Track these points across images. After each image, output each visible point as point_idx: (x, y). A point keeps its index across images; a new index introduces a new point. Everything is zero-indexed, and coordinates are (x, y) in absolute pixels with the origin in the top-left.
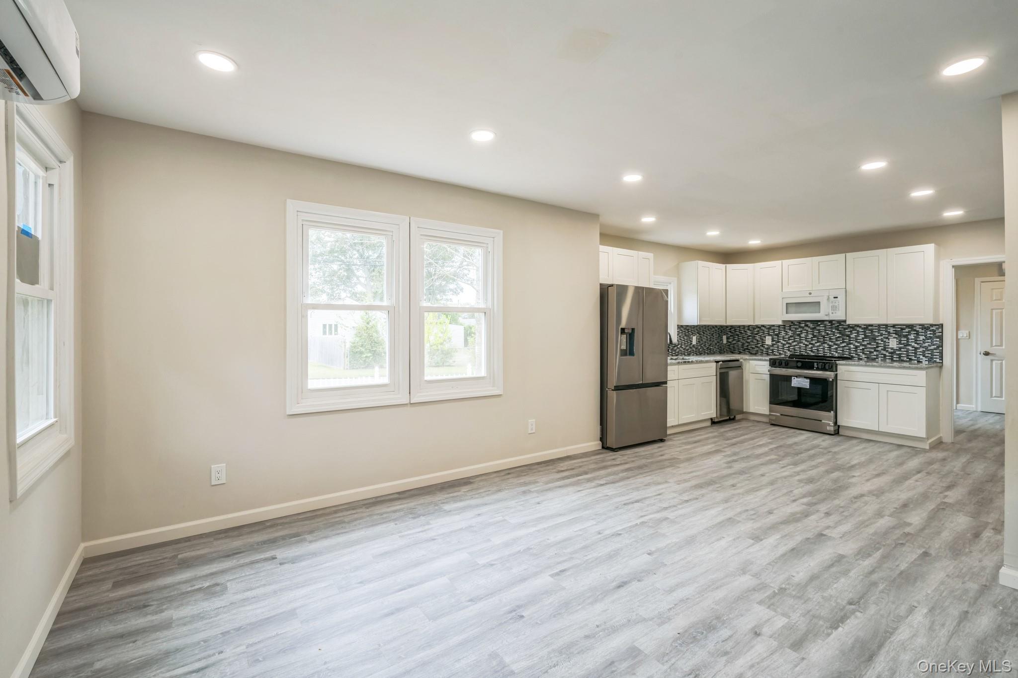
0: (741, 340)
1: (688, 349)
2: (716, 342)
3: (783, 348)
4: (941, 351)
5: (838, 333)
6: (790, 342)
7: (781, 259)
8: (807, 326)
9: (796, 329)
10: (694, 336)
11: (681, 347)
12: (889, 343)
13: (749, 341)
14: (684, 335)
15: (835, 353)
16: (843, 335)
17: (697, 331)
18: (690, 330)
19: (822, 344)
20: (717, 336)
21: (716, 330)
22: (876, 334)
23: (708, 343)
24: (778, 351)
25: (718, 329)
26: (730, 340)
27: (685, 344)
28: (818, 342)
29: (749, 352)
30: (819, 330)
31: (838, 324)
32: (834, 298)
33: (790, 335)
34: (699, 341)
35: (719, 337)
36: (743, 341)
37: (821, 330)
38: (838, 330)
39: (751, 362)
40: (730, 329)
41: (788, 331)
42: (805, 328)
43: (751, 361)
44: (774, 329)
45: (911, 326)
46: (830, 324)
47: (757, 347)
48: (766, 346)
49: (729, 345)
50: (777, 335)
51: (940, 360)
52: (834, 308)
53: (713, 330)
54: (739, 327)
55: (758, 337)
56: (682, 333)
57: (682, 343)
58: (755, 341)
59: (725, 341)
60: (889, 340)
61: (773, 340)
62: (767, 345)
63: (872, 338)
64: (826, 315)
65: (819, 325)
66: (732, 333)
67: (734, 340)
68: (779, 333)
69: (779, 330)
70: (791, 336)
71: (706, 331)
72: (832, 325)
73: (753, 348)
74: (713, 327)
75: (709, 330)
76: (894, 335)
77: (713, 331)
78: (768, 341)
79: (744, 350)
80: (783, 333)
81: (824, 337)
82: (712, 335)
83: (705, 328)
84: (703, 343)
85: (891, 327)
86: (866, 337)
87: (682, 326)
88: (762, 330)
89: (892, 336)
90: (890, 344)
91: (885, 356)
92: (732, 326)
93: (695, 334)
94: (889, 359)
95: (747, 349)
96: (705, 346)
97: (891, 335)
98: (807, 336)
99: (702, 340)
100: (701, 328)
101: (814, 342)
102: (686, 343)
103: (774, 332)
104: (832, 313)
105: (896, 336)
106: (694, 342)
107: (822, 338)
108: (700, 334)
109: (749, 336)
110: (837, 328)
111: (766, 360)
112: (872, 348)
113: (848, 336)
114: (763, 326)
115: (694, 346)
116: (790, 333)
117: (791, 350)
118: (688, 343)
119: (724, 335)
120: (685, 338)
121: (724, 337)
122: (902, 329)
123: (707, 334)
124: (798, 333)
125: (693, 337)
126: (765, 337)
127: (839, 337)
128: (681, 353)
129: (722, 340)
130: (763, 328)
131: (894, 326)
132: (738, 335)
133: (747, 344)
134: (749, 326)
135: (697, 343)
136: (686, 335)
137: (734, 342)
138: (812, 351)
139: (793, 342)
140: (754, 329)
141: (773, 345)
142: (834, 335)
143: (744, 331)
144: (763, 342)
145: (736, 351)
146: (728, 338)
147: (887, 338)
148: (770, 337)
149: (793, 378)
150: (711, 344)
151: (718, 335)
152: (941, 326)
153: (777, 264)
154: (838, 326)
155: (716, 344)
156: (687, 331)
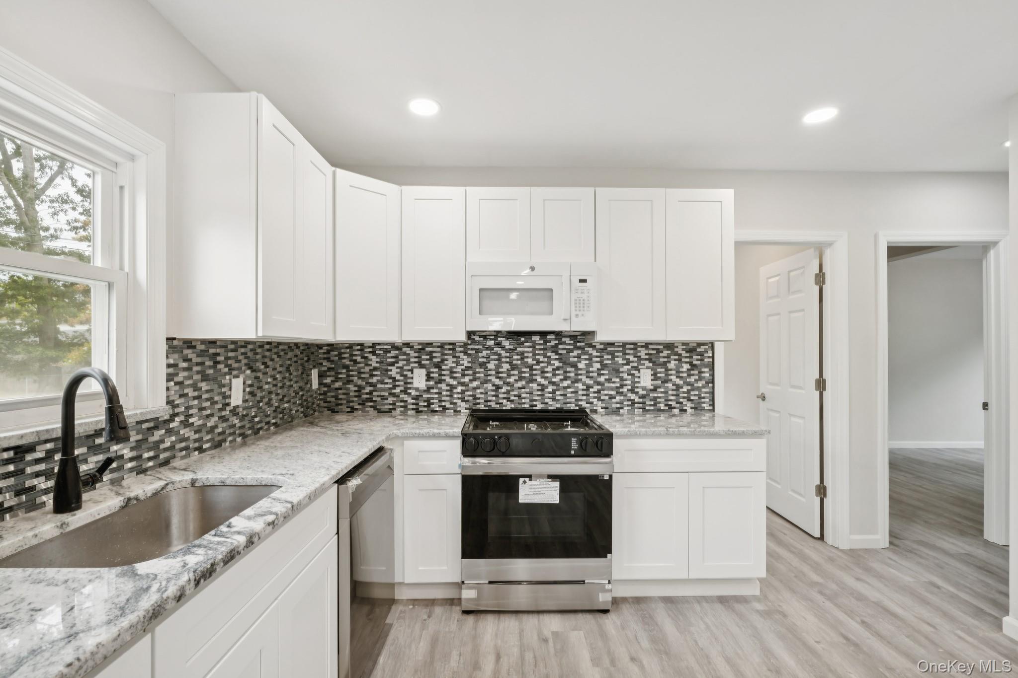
0: (355, 379)
1: (216, 427)
2: (296, 387)
3: (451, 396)
4: (711, 390)
5: (556, 359)
6: (466, 379)
7: (465, 185)
8: (499, 344)
9: (478, 351)
10: (237, 377)
11: (185, 424)
12: (639, 377)
13: (374, 380)
14: (197, 377)
15: (550, 402)
16: (565, 363)
17: (244, 361)
18: (221, 358)
19: (528, 383)
20: (300, 373)
21: (296, 356)
22: (620, 361)
23: (277, 394)
24: (440, 401)
25: (302, 353)
26: (328, 380)
27: (201, 409)
28: (521, 378)
29: (375, 408)
30: (522, 353)
31: (557, 342)
32: (581, 281)
33: (466, 364)
34: (252, 394)
35: (302, 373)
36: (360, 382)
37: (526, 355)
38: (556, 353)
39: (413, 445)
40: (328, 352)
41: (461, 355)
42: (495, 349)
43: (406, 442)
44: (432, 352)
45: (670, 346)
46: (542, 342)
47: (394, 395)
48: (413, 393)
49: (325, 393)
50: (438, 366)
51: (710, 405)
52: (581, 305)
53: (290, 354)
54: (351, 346)
55: (394, 371)
56: (189, 369)
57: (188, 408)
58: (386, 381)
59: (315, 385)
60: (639, 372)
61: (429, 378)
62: (417, 389)
63: (613, 369)
64: (565, 320)
65: (523, 343)
66: (332, 362)
67: (337, 379)
68: (443, 360)
69: (443, 354)
70: (468, 368)
71: (272, 360)
72: (546, 342)
73: (383, 398)
74: (290, 347)
75: (279, 356)
76: (647, 363)
77: (290, 359)
78: (419, 380)
79: (363, 404)
80: (450, 363)
81: (532, 369)
82: (288, 370)
83: (268, 350)
84: (262, 398)
85: (642, 346)
86: (604, 366)
87: (189, 344)
88: (405, 354)
89: (644, 364)
90: (642, 380)
91: (633, 402)
92: (331, 345)
93: (239, 369)
94: (640, 408)
95: (370, 400)
96: (269, 404)
97: (642, 362)
98: (498, 366)
99: (260, 388)
100: (259, 350)
101: (512, 380)
102: (208, 404)
103: (431, 359)
104: (577, 316)
105: (651, 365)
106: (237, 398)
107: (528, 370)
108: (253, 371)
109: (375, 369)
110: (553, 349)
111: (448, 437)
112: (612, 389)
113: (574, 366)
114: (407, 345)
115: (234, 412)
116: (465, 361)
117: (466, 398)
118: (214, 403)
119: (314, 367)
120: (204, 386)
121: (315, 373)
122: (659, 351)
123: (274, 369)
124: (481, 360)
125: (234, 380)
126: (412, 371)
127: (558, 368)
128: (186, 448)
129: (309, 382)
130: (408, 350)
131: (646, 346)
132: (346, 367)
133: (368, 389)
134: (374, 345)
135: (245, 401)
136: (205, 378)
137: (337, 385)
138: (508, 399)
139: (471, 381)
140: (387, 351)
141: (429, 389)
142: (549, 363)
143: (363, 357)
144: (406, 383)
145: (344, 408)
146: (321, 376)
147: (636, 368)
148: (423, 372)
149: (521, 480)
150: (284, 396)
151: (300, 368)
152: (710, 345)
153: (455, 192)
154: (556, 345)
155: (297, 393)
156: (208, 363)
